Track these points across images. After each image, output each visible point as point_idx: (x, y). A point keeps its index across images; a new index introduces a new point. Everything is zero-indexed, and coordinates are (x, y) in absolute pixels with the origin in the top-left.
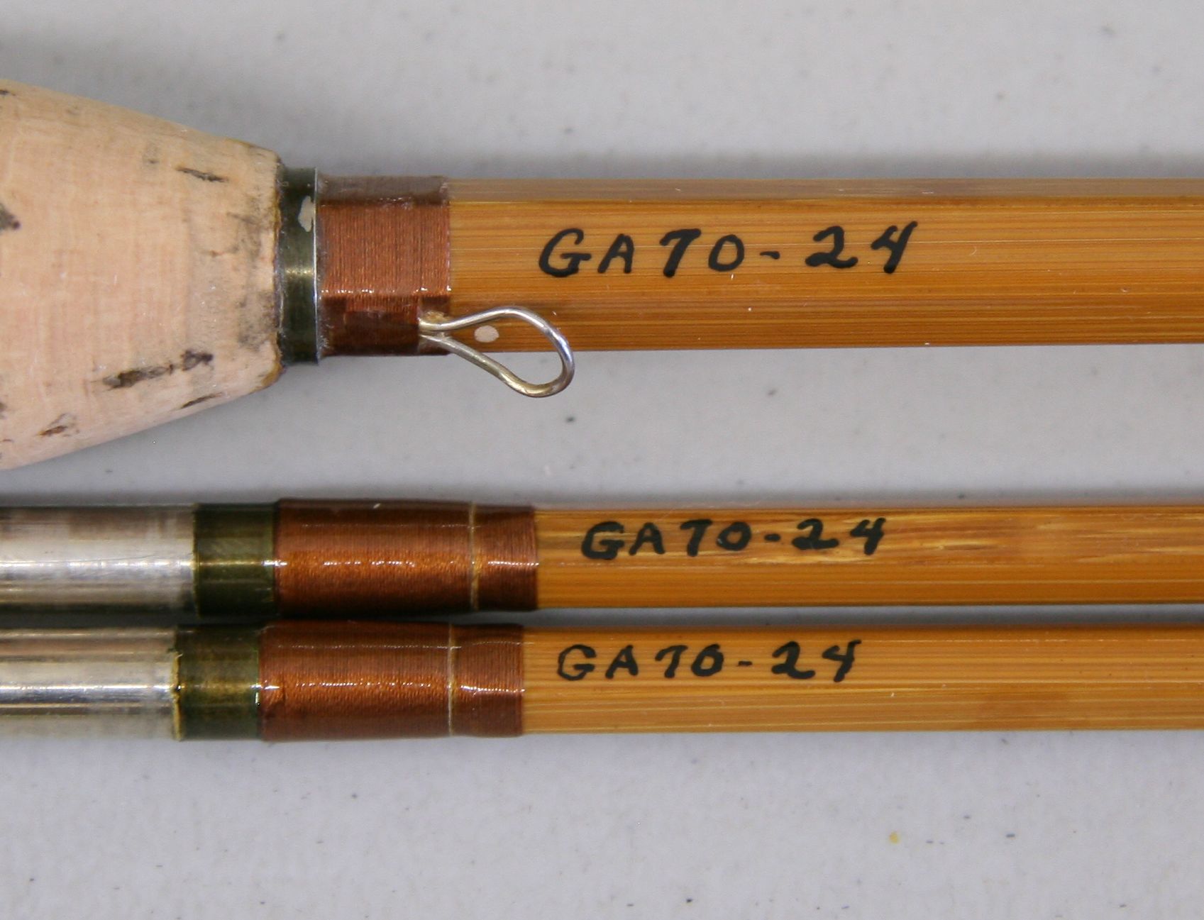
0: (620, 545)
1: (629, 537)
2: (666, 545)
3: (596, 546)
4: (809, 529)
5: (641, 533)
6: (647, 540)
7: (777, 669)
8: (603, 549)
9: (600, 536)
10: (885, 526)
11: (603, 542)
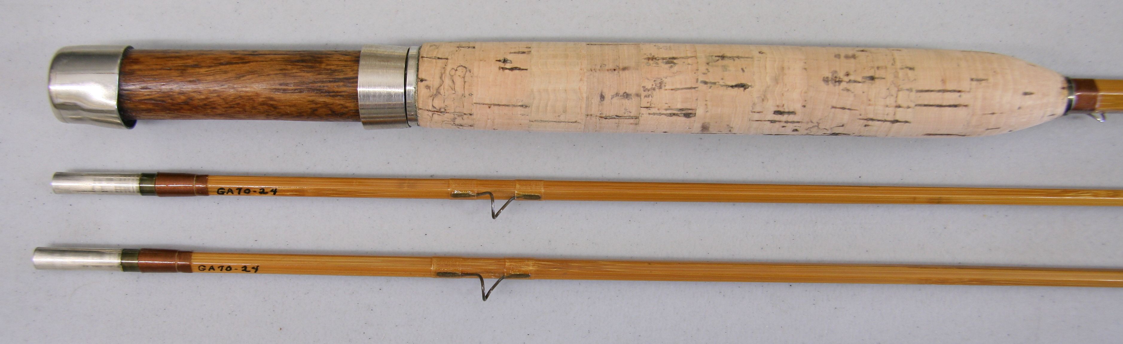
0: (225, 192)
1: (226, 191)
2: (234, 193)
3: (220, 192)
4: (262, 190)
5: (228, 190)
6: (230, 191)
7: (243, 270)
8: (221, 193)
9: (220, 190)
10: (277, 190)
11: (221, 192)
